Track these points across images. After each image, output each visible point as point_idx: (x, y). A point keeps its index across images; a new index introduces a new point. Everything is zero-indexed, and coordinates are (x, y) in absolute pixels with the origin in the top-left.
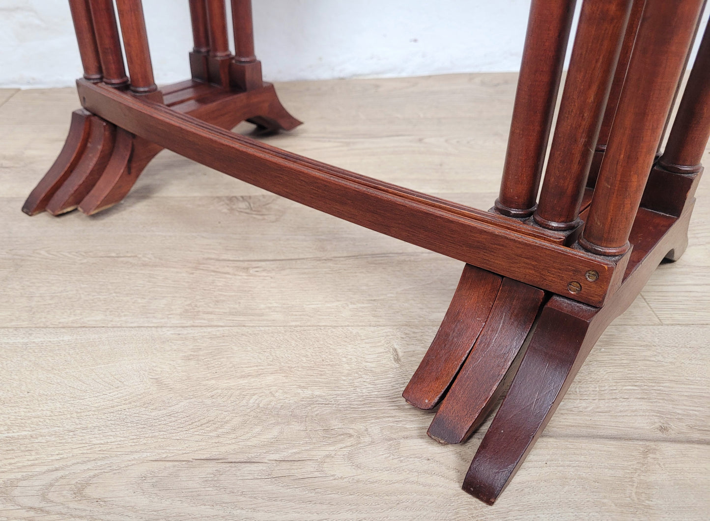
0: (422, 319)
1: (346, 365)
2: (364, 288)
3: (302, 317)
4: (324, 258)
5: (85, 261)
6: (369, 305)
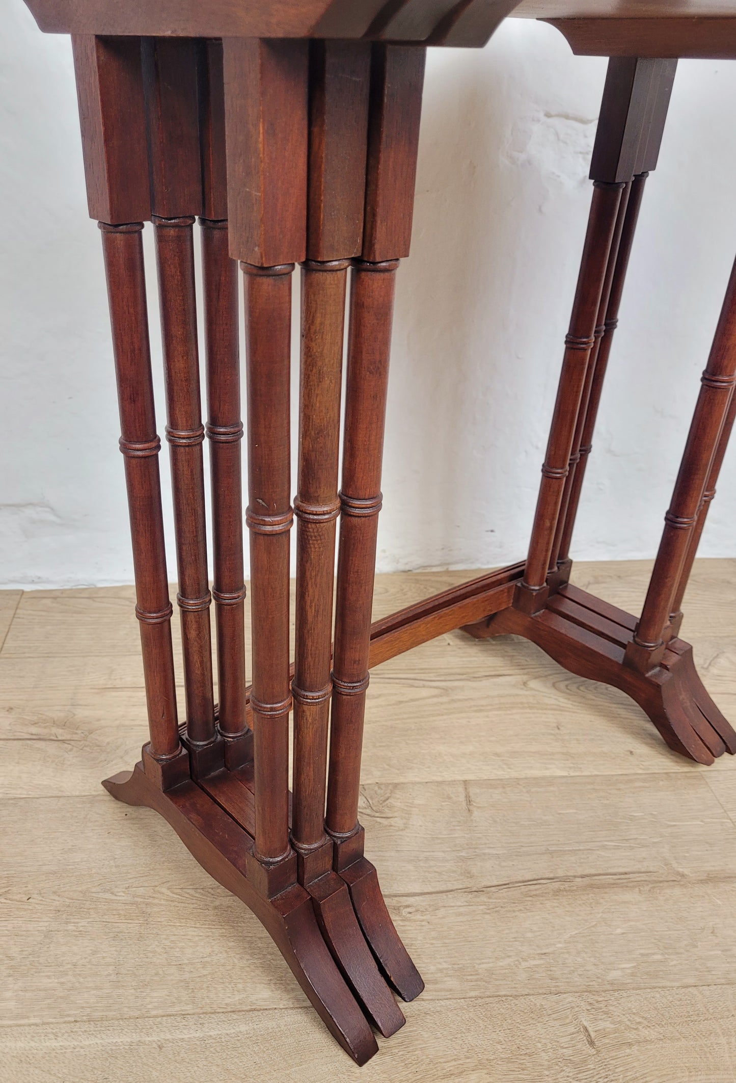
0: (600, 980)
1: (543, 1054)
2: (529, 935)
3: (479, 983)
4: (474, 889)
5: (217, 903)
6: (542, 962)
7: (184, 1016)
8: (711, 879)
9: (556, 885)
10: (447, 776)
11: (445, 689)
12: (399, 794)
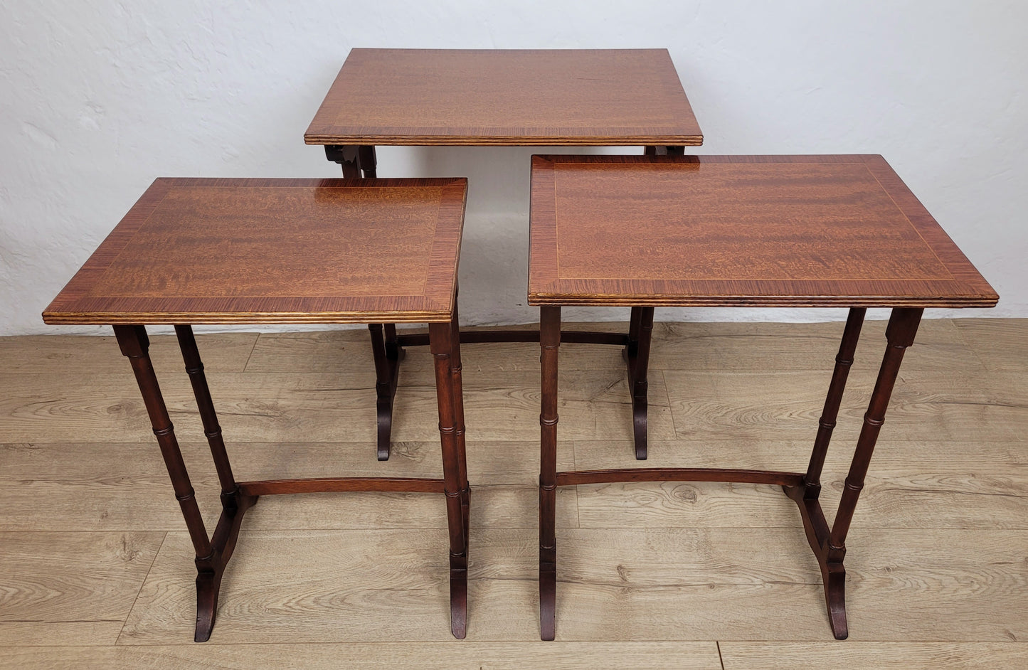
12: (423, 447)
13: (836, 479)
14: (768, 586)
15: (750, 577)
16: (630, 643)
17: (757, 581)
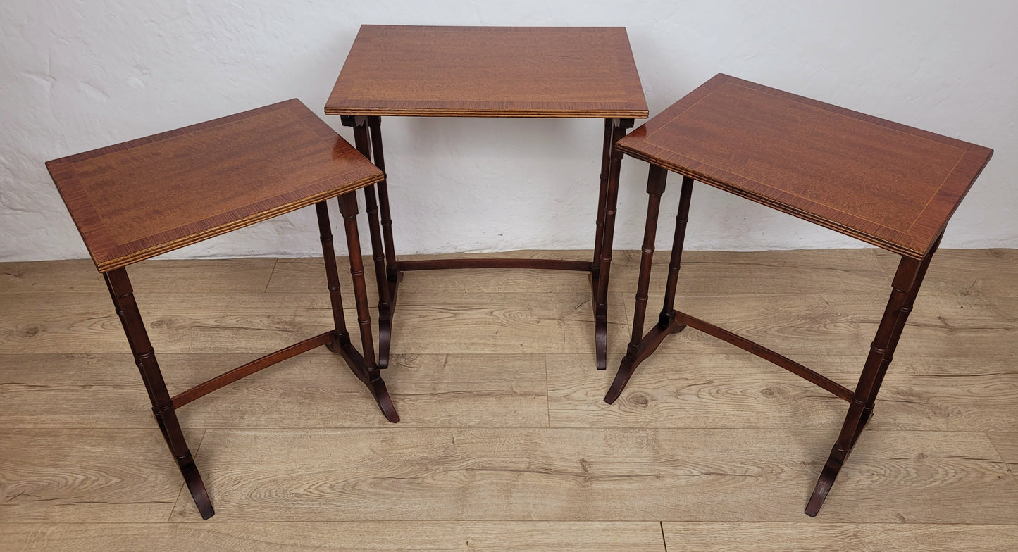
0: (466, 425)
2: (448, 410)
4: (434, 394)
5: (339, 395)
6: (448, 418)
7: (320, 428)
8: (526, 394)
9: (465, 394)
10: (441, 352)
11: (455, 314)
12: (419, 358)
13: (765, 388)
14: (704, 477)
15: (690, 469)
16: (590, 523)
17: (695, 473)
